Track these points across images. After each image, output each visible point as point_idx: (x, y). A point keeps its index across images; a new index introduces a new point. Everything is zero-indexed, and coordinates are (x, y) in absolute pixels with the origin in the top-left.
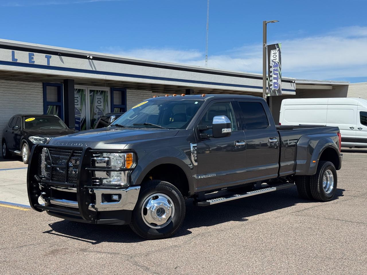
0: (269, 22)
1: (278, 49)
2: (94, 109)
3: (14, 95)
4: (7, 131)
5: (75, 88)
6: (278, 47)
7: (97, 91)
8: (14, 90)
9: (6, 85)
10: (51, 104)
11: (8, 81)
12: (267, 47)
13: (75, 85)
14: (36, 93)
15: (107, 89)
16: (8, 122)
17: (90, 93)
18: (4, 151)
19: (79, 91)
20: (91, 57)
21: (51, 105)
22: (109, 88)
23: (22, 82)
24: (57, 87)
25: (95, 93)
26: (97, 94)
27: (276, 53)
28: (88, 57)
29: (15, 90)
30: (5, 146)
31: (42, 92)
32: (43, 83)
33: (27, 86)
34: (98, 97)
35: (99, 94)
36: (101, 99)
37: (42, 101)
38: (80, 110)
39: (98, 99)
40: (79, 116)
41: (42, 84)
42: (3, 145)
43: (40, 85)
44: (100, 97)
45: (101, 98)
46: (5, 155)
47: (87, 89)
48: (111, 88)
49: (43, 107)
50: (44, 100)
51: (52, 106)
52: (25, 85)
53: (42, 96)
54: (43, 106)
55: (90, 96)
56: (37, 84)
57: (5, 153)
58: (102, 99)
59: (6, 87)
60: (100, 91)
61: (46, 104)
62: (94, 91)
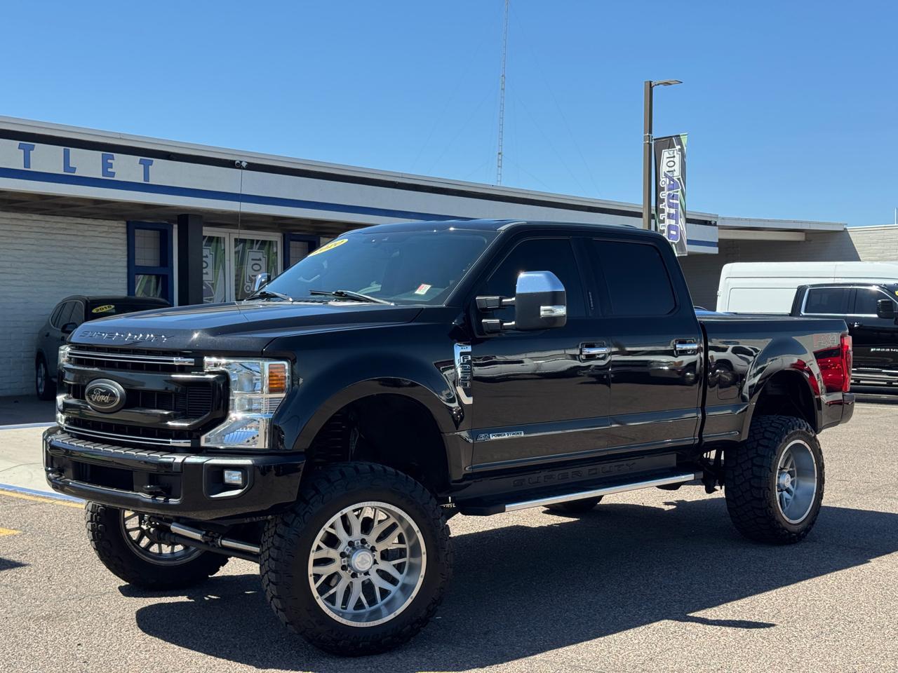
0: (658, 85)
1: (679, 147)
2: (244, 284)
3: (60, 249)
4: (47, 335)
5: (205, 234)
6: (680, 143)
7: (252, 241)
8: (59, 237)
9: (43, 228)
10: (145, 271)
11: (48, 218)
12: (653, 143)
13: (204, 228)
14: (111, 246)
15: (276, 237)
16: (51, 312)
17: (235, 247)
18: (41, 384)
19: (211, 239)
20: (244, 164)
21: (144, 274)
22: (279, 235)
23: (80, 220)
24: (158, 232)
25: (248, 245)
26: (252, 248)
27: (674, 157)
28: (237, 162)
29: (64, 237)
30: (43, 370)
31: (126, 242)
32: (128, 224)
33: (90, 229)
34: (254, 254)
35: (256, 247)
36: (260, 260)
37: (125, 264)
38: (213, 286)
39: (253, 260)
40: (210, 300)
41: (125, 225)
42: (38, 367)
43: (119, 228)
44: (259, 255)
45: (262, 258)
46: (41, 390)
47: (229, 237)
48: (284, 236)
49: (126, 279)
50: (128, 261)
51: (147, 276)
52: (86, 227)
53: (126, 253)
54: (125, 276)
55: (236, 253)
56: (114, 223)
57: (43, 386)
58: (263, 260)
59: (43, 230)
60: (258, 241)
61: (133, 271)
62: (244, 241)
